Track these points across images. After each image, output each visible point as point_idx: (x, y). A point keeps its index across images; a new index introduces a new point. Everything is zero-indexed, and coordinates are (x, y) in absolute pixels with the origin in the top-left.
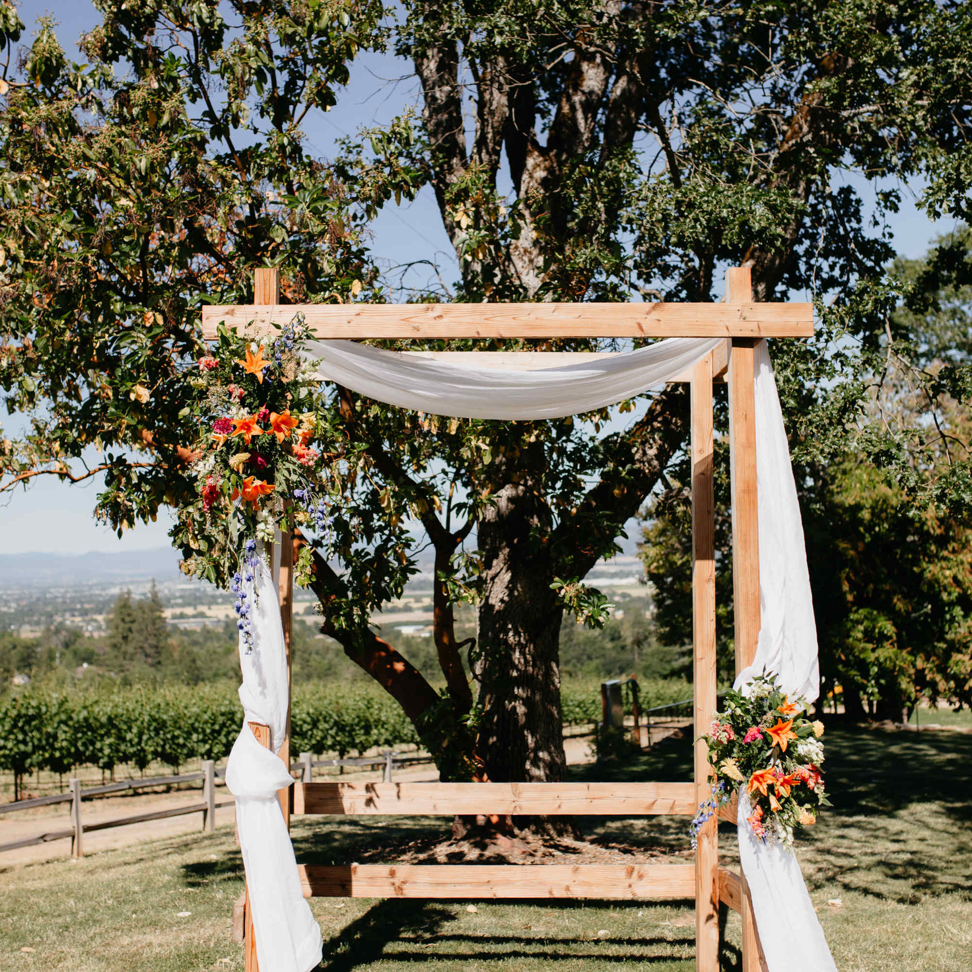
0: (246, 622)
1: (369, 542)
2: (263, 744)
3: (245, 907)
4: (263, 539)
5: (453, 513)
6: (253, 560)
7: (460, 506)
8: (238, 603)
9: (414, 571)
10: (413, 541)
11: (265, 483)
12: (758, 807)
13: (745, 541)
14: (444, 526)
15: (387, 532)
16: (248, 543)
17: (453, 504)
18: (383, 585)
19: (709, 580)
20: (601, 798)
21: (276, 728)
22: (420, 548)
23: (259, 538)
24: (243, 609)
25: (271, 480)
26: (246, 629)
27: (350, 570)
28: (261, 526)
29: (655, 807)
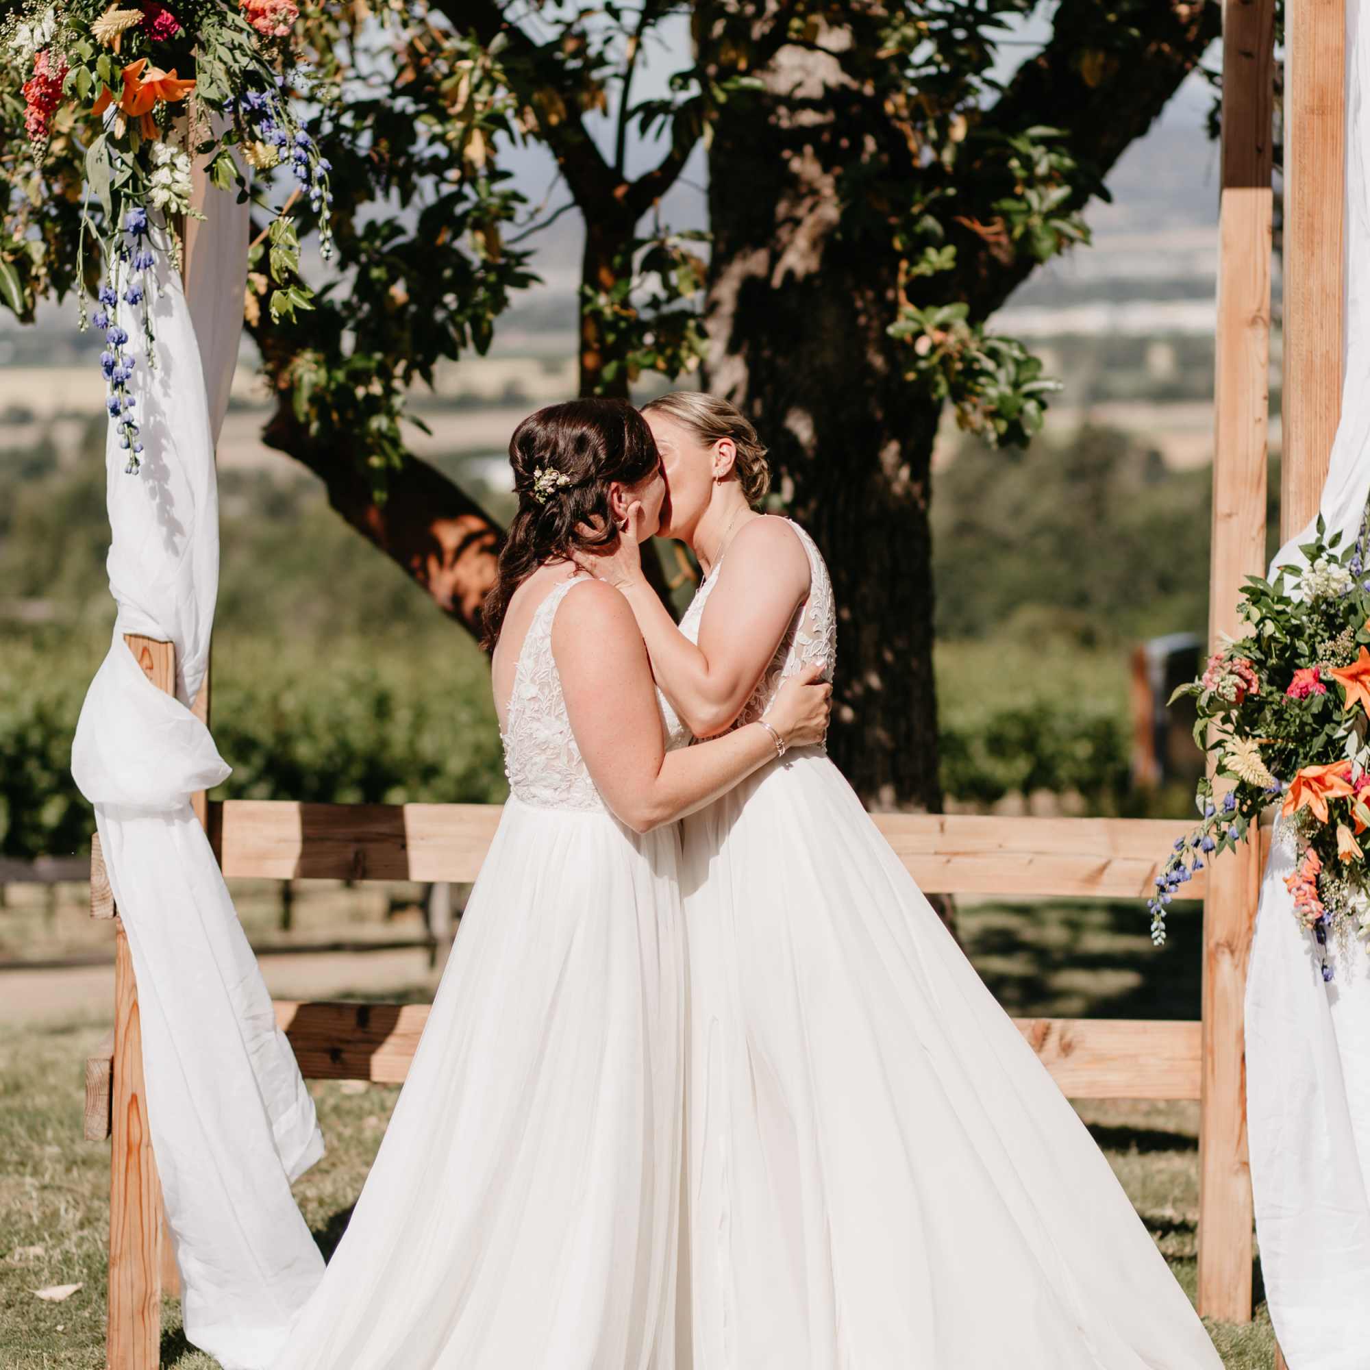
0: (126, 399)
1: (405, 201)
2: (161, 686)
3: (112, 1063)
4: (166, 207)
5: (633, 125)
6: (142, 255)
7: (650, 110)
8: (106, 355)
9: (523, 281)
10: (523, 200)
11: (172, 76)
12: (1312, 853)
13: (1311, 227)
14: (609, 157)
15: (453, 174)
16: (131, 216)
17: (633, 102)
18: (440, 315)
19: (1254, 322)
20: (974, 854)
21: (188, 645)
22: (541, 218)
23: (158, 204)
24: (119, 369)
25: (188, 70)
26: (125, 415)
27: (352, 272)
28: (162, 176)
29: (1106, 877)
